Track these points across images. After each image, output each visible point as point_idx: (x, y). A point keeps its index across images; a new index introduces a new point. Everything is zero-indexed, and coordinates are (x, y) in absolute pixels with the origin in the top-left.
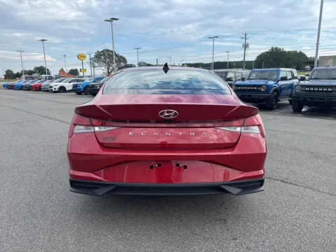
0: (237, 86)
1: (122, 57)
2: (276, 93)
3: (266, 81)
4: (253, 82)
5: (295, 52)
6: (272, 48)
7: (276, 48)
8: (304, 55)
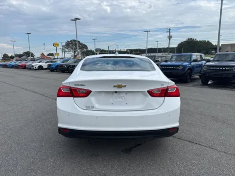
0: (162, 66)
1: (84, 45)
2: (189, 71)
3: (183, 62)
4: (174, 63)
5: (205, 42)
6: (189, 39)
7: (191, 39)
8: (211, 43)
